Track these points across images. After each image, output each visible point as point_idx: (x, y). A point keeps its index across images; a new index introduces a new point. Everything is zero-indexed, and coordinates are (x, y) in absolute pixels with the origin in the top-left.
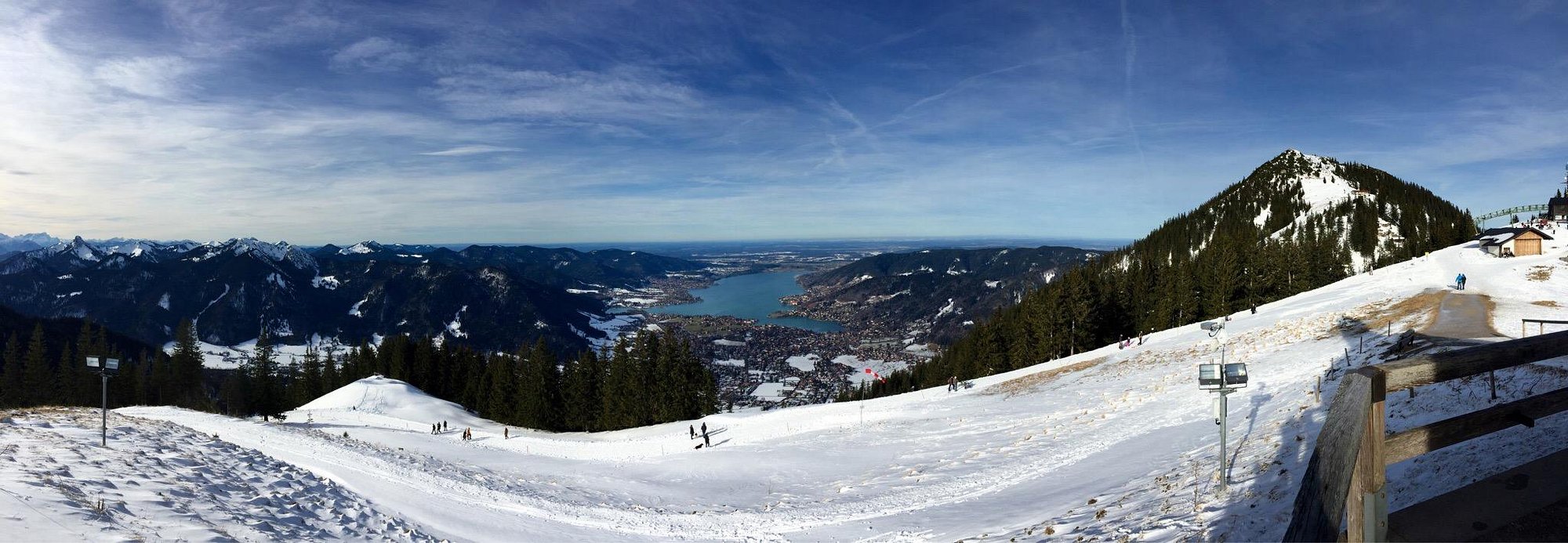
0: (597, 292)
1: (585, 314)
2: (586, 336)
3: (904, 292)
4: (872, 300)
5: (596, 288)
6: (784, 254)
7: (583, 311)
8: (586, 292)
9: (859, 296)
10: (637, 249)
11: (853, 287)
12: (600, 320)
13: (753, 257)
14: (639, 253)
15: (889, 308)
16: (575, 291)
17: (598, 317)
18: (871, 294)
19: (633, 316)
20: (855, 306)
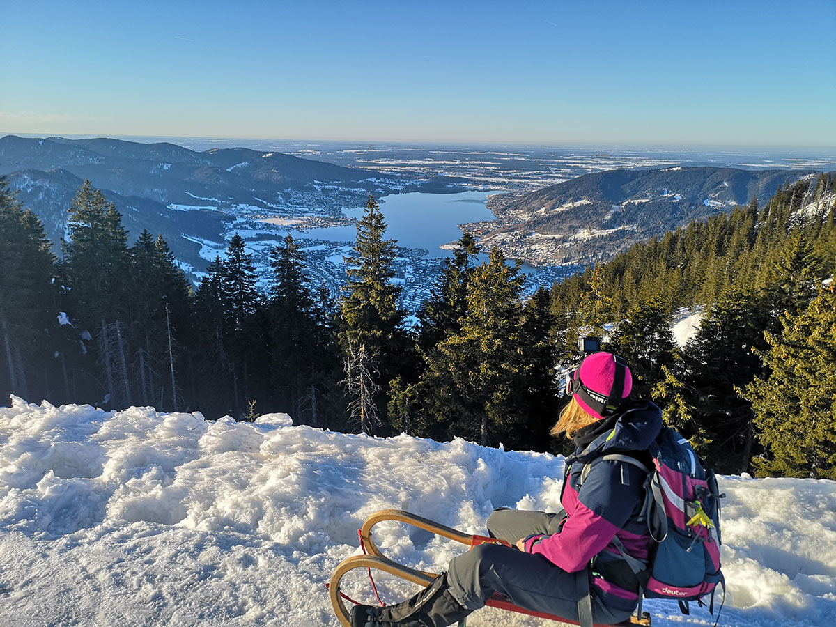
0: (215, 209)
1: (194, 239)
2: (193, 270)
3: (628, 227)
4: (583, 234)
5: (213, 204)
6: (480, 165)
7: (191, 235)
8: (198, 208)
9: (565, 227)
10: (274, 149)
11: (559, 215)
12: (216, 248)
13: (439, 167)
14: (277, 155)
15: (602, 247)
16: (181, 208)
17: (213, 244)
18: (582, 227)
19: (262, 242)
20: (558, 241)
